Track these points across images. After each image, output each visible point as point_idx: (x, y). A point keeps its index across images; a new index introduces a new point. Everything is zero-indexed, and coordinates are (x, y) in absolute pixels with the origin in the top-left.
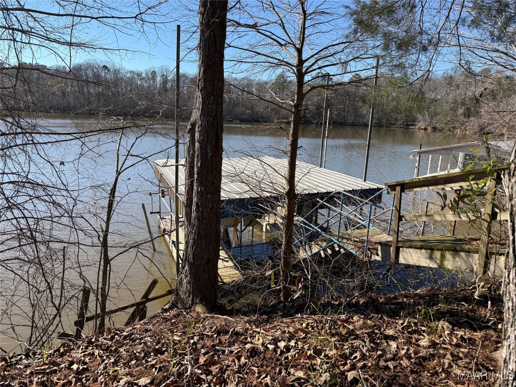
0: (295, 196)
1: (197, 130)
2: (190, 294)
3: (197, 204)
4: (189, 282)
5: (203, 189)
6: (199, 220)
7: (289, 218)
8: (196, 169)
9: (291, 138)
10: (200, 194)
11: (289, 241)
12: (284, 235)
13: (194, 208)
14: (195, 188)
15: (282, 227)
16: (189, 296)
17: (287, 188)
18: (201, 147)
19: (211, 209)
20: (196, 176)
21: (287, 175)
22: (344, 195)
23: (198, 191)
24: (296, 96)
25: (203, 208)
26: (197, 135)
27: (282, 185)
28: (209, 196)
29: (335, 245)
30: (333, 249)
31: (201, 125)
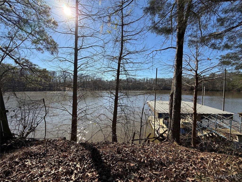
0: (197, 114)
1: (174, 95)
2: (172, 138)
3: (174, 115)
4: (172, 135)
5: (176, 111)
6: (174, 119)
7: (195, 122)
8: (173, 105)
9: (194, 96)
10: (174, 112)
11: (195, 129)
12: (193, 126)
13: (173, 115)
14: (173, 110)
15: (192, 124)
16: (172, 139)
17: (193, 112)
18: (175, 100)
19: (178, 116)
20: (174, 107)
21: (193, 107)
22: (217, 116)
23: (174, 111)
24: (196, 84)
25: (176, 116)
26: (174, 97)
27: (192, 111)
28: (178, 113)
29: (214, 133)
30: (212, 134)
31: (175, 94)
